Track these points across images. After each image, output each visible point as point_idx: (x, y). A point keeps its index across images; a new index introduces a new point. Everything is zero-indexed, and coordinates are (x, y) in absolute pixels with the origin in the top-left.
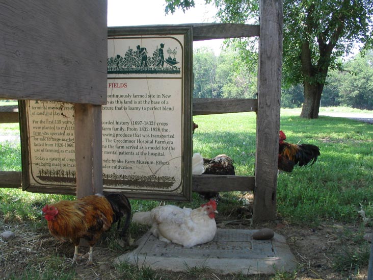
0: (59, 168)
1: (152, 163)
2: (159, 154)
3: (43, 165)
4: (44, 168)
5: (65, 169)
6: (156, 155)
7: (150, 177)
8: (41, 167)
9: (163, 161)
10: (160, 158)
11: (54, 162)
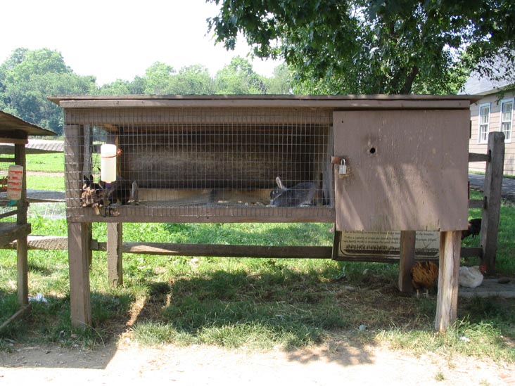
0: (362, 244)
1: (425, 240)
2: (431, 234)
3: (350, 242)
4: (351, 244)
5: (366, 245)
6: (428, 235)
7: (423, 249)
8: (348, 243)
9: (433, 238)
10: (430, 237)
11: (359, 240)
